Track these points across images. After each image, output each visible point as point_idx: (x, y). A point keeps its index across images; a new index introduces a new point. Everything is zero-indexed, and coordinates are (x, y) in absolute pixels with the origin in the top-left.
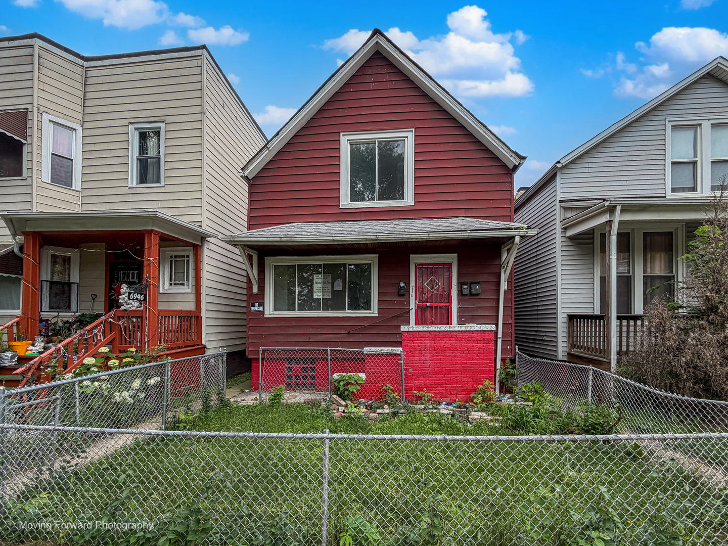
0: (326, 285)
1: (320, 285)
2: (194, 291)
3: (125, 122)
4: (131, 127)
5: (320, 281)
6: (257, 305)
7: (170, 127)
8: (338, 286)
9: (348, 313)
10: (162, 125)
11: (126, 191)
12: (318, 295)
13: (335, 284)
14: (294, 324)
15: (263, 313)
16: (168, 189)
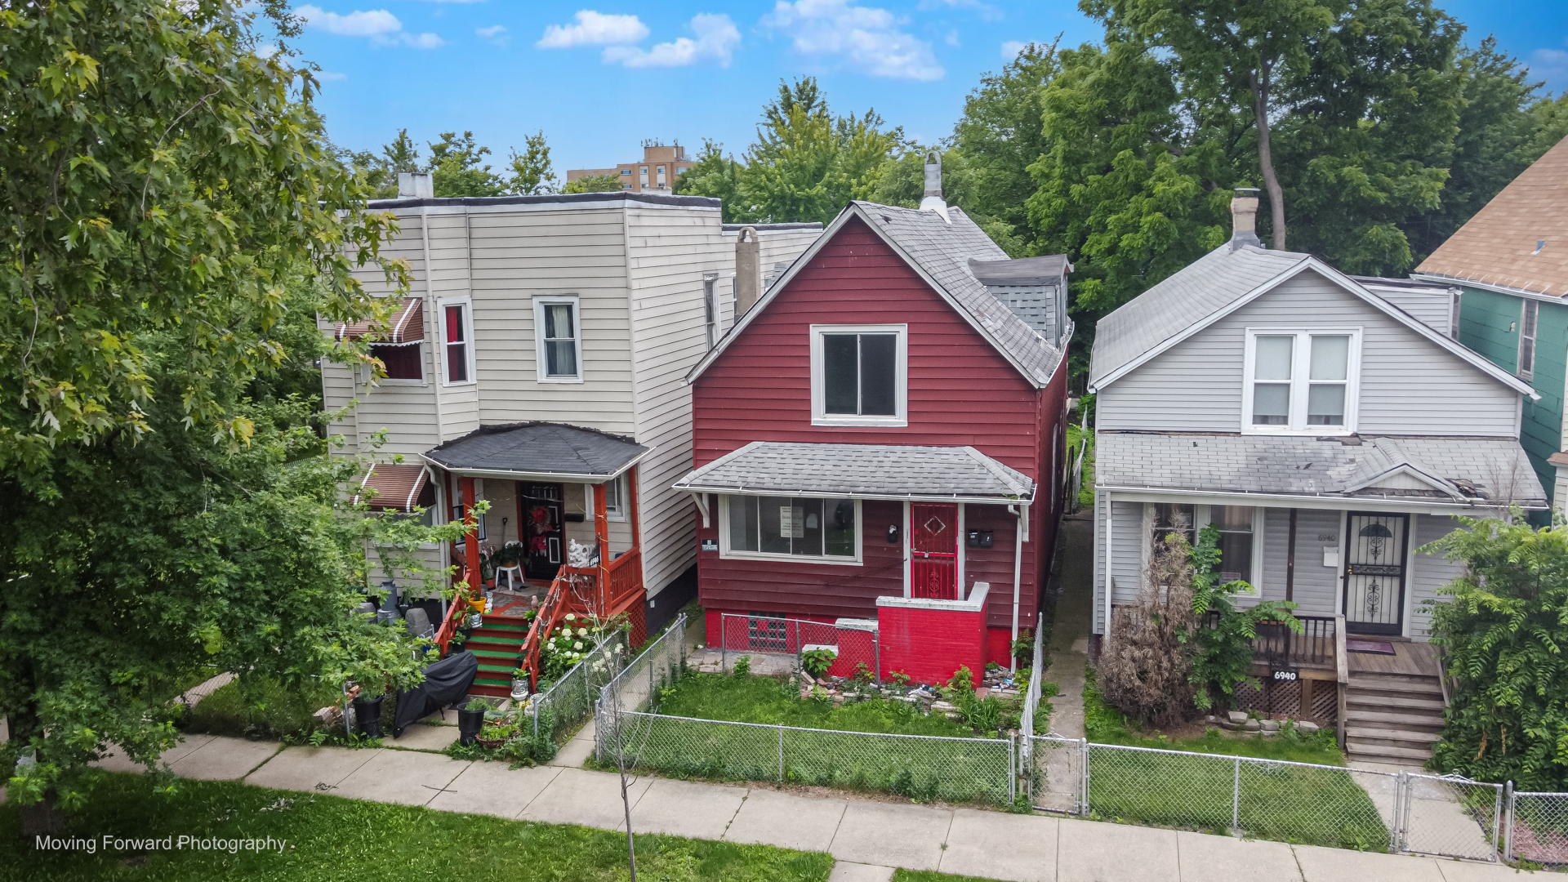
0: (797, 521)
1: (789, 521)
2: (628, 519)
3: (527, 294)
4: (535, 301)
5: (789, 515)
6: (709, 542)
7: (587, 304)
8: (812, 523)
9: (825, 559)
10: (575, 300)
11: (533, 386)
12: (786, 532)
13: (808, 520)
14: (757, 569)
15: (717, 553)
16: (588, 387)
